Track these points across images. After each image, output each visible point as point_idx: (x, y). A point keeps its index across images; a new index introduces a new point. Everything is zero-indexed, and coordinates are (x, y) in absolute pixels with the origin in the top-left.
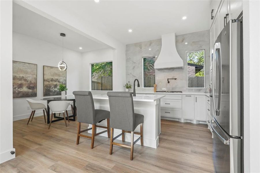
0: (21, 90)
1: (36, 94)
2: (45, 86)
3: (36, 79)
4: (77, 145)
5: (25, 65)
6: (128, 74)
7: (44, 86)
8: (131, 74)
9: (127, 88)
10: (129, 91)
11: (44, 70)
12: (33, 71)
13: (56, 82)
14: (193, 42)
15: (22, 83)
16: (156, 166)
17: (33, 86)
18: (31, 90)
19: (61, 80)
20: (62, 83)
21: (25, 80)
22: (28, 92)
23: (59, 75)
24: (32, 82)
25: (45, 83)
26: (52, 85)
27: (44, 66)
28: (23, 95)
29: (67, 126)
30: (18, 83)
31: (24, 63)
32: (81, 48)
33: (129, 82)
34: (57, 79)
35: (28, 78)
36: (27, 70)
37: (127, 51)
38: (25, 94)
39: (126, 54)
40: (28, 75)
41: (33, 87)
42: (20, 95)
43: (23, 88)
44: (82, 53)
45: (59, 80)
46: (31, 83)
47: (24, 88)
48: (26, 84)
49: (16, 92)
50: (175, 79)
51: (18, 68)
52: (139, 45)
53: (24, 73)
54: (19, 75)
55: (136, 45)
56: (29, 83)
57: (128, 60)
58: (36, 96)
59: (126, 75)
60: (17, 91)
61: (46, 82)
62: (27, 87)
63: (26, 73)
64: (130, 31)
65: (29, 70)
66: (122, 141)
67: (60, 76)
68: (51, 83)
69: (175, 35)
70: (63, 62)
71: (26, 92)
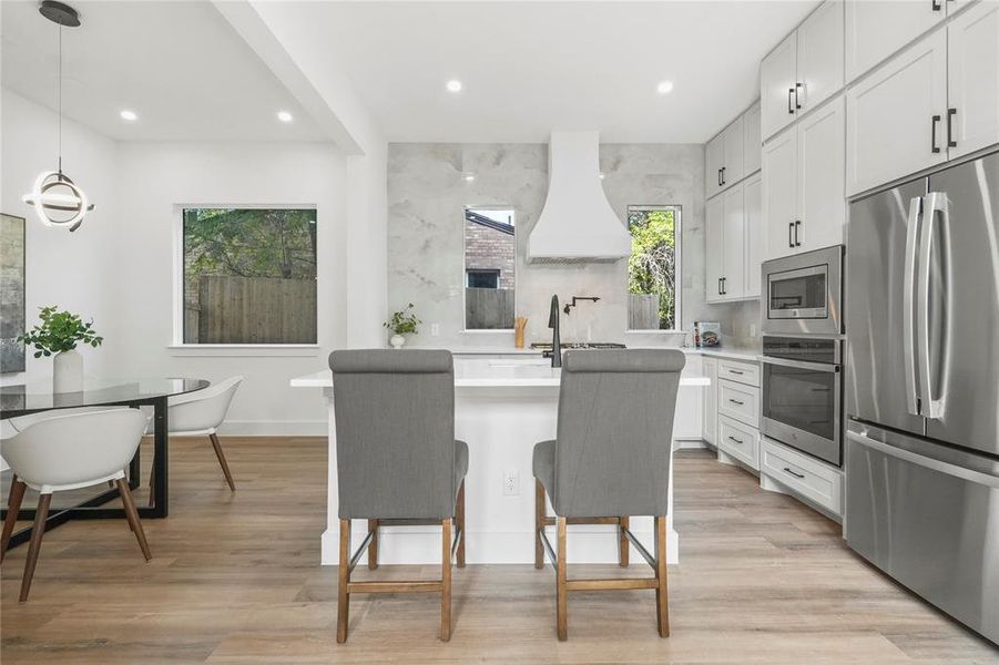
4: (342, 648)
6: (400, 273)
8: (413, 271)
9: (400, 331)
10: (405, 344)
14: (649, 177)
16: (758, 630)
29: (147, 557)
32: (129, 115)
33: (411, 306)
37: (392, 169)
39: (389, 183)
44: (119, 143)
50: (595, 299)
52: (451, 154)
55: (438, 150)
57: (396, 210)
59: (389, 273)
64: (454, 86)
66: (533, 568)
69: (600, 140)
70: (61, 176)
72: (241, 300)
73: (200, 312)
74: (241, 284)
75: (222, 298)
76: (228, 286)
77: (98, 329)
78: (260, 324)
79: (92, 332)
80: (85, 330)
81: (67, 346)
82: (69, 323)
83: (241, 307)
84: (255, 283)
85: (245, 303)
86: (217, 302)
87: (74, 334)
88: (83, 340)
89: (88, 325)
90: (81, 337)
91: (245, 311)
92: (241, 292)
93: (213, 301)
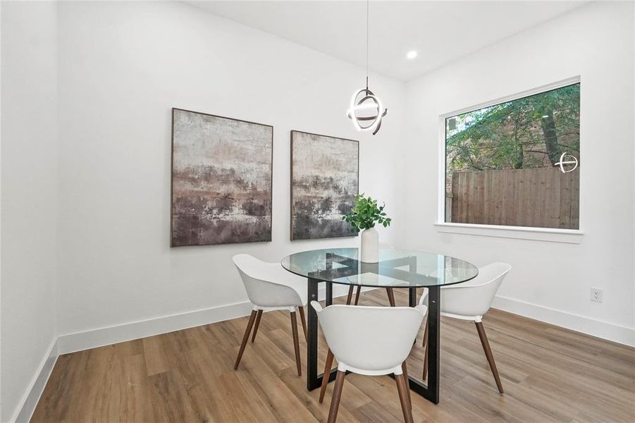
0: (228, 218)
1: (270, 232)
2: (296, 203)
3: (269, 179)
5: (238, 130)
7: (294, 203)
11: (294, 148)
12: (261, 151)
13: (326, 188)
15: (230, 191)
17: (261, 203)
18: (254, 219)
19: (343, 184)
20: (346, 193)
21: (239, 182)
22: (247, 224)
23: (337, 167)
24: (259, 189)
25: (295, 194)
26: (315, 200)
27: (292, 132)
28: (233, 234)
30: (218, 191)
31: (236, 123)
34: (331, 179)
35: (248, 176)
36: (245, 146)
38: (239, 231)
40: (247, 165)
41: (262, 207)
42: (223, 235)
43: (231, 210)
45: (339, 183)
46: (255, 193)
47: (236, 210)
48: (239, 195)
49: (212, 223)
51: (220, 140)
53: (237, 157)
54: (222, 163)
56: (249, 194)
58: (271, 240)
60: (215, 221)
61: (299, 189)
62: (244, 207)
63: (241, 156)
65: (250, 147)
67: (339, 170)
68: (313, 191)
71: (240, 227)
72: (483, 188)
73: (453, 199)
74: (482, 176)
75: (468, 187)
76: (473, 179)
77: (388, 212)
78: (497, 207)
79: (384, 214)
80: (379, 212)
81: (369, 225)
82: (369, 207)
83: (482, 194)
84: (494, 174)
85: (486, 191)
86: (464, 191)
87: (373, 215)
88: (378, 221)
89: (381, 208)
90: (377, 218)
91: (486, 199)
92: (482, 182)
93: (462, 191)
